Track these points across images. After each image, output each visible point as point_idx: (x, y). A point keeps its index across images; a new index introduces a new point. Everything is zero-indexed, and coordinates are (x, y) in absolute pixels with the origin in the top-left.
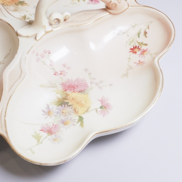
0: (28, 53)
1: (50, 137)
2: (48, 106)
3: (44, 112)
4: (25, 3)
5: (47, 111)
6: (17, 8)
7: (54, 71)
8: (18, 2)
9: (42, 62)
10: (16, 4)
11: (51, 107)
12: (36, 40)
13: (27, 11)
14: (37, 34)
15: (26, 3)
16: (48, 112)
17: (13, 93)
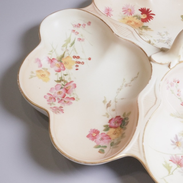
0: (162, 80)
1: (179, 169)
2: (176, 136)
3: (173, 142)
4: (148, 27)
5: (175, 141)
6: (142, 32)
7: (181, 101)
8: (142, 26)
9: (171, 90)
10: (139, 28)
11: (179, 138)
12: (169, 68)
13: (151, 37)
14: (170, 63)
15: (150, 29)
16: (176, 143)
17: (149, 119)
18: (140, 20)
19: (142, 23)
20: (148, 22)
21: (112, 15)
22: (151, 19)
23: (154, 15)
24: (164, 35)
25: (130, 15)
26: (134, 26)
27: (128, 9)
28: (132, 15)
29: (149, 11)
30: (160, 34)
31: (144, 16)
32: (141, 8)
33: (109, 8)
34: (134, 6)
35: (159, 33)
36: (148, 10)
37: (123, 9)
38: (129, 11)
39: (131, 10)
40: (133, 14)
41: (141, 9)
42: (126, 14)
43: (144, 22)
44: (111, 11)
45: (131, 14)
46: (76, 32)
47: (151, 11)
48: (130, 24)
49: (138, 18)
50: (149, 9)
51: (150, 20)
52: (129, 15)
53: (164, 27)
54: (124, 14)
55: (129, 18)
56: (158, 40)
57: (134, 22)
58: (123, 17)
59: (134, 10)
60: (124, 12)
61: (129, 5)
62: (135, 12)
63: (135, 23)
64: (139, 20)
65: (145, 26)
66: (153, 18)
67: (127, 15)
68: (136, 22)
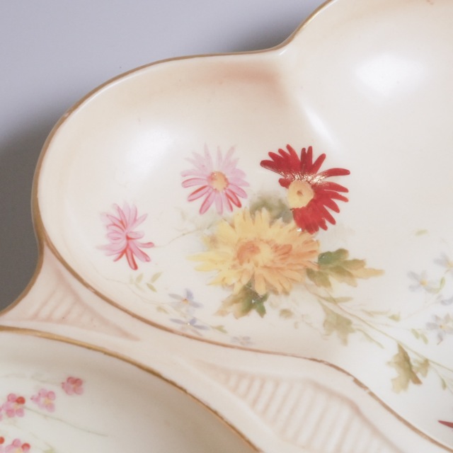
18: (293, 224)
19: (307, 236)
20: (333, 221)
21: (150, 245)
22: (338, 202)
23: (344, 172)
24: (442, 281)
25: (231, 209)
26: (278, 269)
27: (212, 178)
28: (239, 205)
29: (314, 159)
30: (420, 282)
31: (299, 193)
32: (271, 155)
33: (119, 209)
34: (232, 149)
35: (413, 275)
36: (307, 154)
37: (186, 184)
38: (218, 185)
39: (226, 180)
40: (244, 195)
41: (270, 159)
42: (213, 207)
43: (317, 230)
44: (135, 220)
45: (233, 199)
46: (15, 444)
47: (322, 158)
48: (256, 265)
49: (275, 213)
50: (310, 149)
51: (336, 209)
52: (227, 212)
53: (420, 233)
54: (203, 209)
55: (233, 226)
56: (431, 326)
57: (268, 242)
58: (207, 232)
59: (243, 174)
60: (200, 201)
61: (208, 155)
62: (247, 184)
63: (276, 248)
64: (287, 221)
65: (328, 254)
66: (345, 190)
67: (221, 213)
68: (280, 241)
